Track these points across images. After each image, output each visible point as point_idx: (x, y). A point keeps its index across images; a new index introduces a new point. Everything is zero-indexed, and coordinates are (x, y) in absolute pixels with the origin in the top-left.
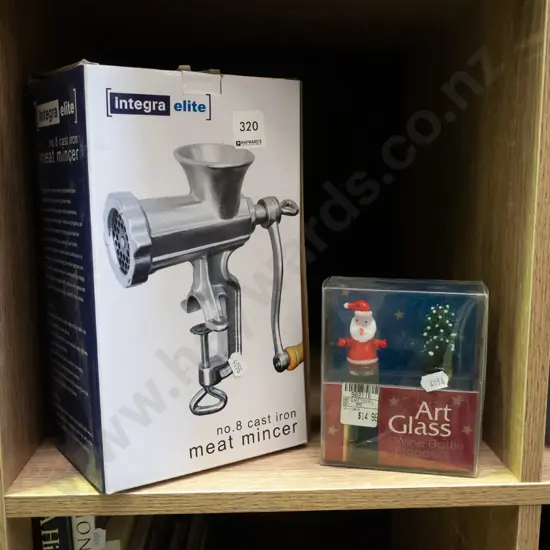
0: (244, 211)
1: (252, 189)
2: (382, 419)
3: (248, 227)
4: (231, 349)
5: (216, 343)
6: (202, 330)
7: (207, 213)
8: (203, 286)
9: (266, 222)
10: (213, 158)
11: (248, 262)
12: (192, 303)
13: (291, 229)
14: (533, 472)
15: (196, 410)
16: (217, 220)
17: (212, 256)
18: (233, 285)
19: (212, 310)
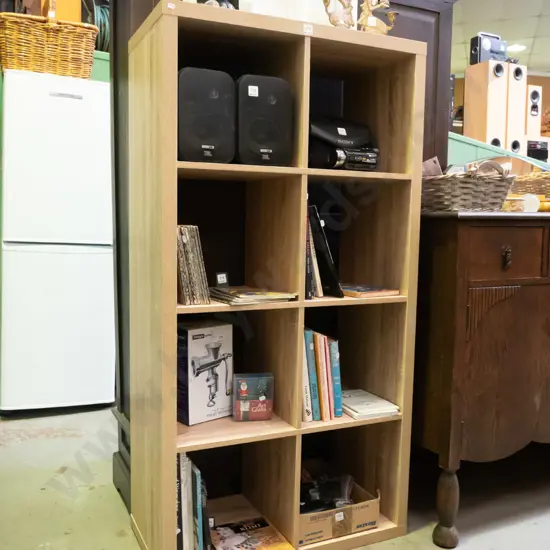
0: (219, 357)
1: (221, 352)
2: (250, 409)
3: (220, 361)
4: (216, 390)
5: (213, 389)
6: (210, 386)
7: (211, 359)
8: (211, 375)
9: (224, 359)
10: (213, 346)
11: (220, 370)
12: (208, 380)
13: (230, 360)
14: (299, 427)
15: (208, 406)
16: (213, 360)
17: (212, 368)
18: (217, 375)
19: (212, 381)
